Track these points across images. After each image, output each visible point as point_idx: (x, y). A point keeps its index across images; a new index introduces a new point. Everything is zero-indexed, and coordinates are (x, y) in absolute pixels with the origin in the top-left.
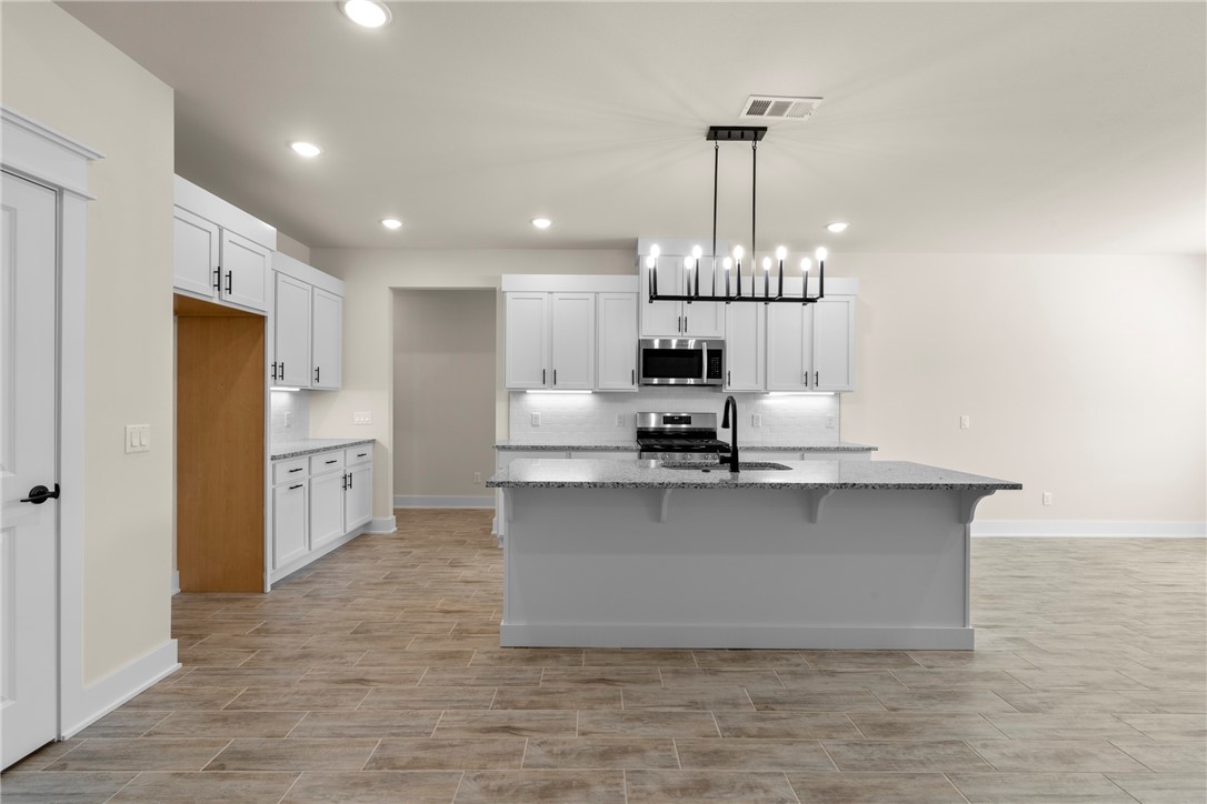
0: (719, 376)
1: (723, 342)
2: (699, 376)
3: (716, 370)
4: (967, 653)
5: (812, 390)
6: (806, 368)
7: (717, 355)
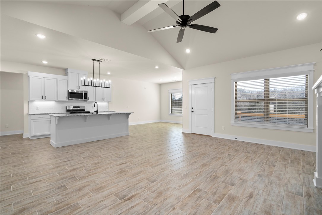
0: (87, 98)
1: (87, 92)
2: (83, 98)
3: (86, 97)
4: (129, 135)
5: (104, 101)
6: (103, 97)
7: (86, 94)
